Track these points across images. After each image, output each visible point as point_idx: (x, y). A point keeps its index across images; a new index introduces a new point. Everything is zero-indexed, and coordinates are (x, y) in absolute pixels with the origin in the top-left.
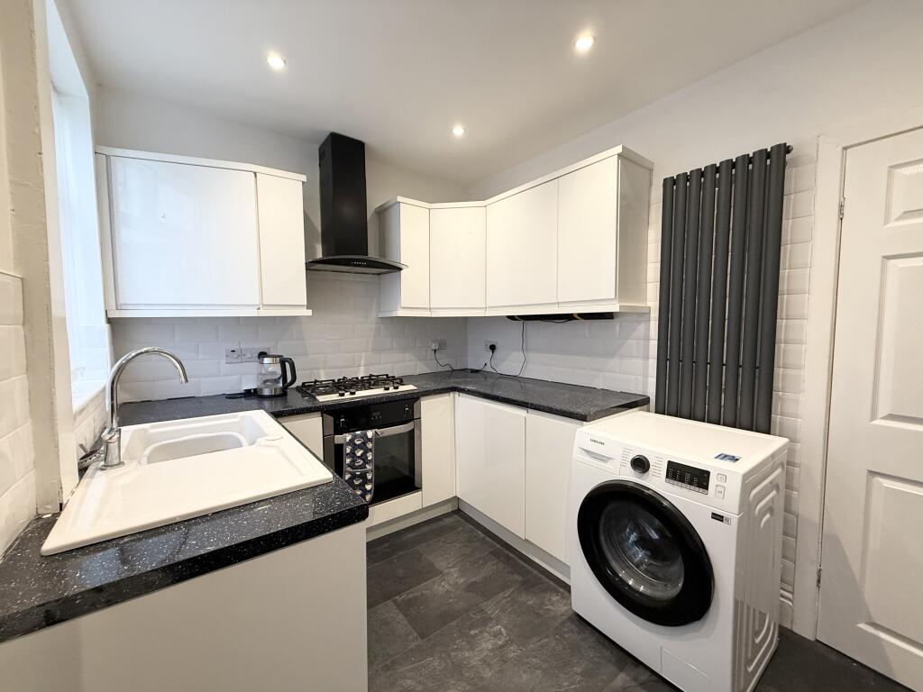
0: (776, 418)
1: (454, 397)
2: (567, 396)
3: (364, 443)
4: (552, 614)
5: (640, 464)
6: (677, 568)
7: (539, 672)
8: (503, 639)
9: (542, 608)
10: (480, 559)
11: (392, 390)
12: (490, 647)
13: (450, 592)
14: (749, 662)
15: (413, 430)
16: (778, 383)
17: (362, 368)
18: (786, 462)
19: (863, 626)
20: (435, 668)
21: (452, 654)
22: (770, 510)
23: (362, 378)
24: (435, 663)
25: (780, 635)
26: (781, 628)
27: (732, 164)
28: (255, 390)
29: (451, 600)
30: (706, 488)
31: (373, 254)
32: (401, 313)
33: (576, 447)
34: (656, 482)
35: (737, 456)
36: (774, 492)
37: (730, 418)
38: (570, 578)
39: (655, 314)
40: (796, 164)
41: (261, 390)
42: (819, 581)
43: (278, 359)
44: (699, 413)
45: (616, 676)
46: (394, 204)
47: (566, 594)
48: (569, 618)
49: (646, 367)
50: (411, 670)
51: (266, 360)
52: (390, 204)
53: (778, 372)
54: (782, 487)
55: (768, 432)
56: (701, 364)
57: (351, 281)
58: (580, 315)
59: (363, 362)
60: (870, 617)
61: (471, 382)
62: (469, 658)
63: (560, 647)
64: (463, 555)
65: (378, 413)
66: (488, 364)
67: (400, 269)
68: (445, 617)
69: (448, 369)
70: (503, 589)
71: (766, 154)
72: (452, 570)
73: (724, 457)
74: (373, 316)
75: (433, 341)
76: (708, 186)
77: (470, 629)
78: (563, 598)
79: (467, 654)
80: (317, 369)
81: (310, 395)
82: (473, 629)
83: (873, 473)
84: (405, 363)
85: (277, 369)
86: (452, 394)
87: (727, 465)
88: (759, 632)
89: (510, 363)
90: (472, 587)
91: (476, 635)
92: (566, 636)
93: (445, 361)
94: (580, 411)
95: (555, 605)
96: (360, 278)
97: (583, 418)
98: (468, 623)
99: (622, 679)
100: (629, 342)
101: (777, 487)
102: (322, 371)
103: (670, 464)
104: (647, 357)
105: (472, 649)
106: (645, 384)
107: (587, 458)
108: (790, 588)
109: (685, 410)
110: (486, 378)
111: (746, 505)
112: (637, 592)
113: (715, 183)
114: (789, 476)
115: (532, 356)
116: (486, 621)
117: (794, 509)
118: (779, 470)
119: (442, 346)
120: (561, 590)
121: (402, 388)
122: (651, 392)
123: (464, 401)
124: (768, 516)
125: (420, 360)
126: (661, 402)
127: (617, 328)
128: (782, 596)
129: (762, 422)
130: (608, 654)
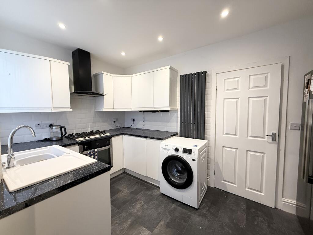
0: (206, 136)
1: (123, 136)
2: (157, 134)
3: (94, 153)
4: (155, 195)
5: (177, 150)
6: (185, 175)
7: (153, 209)
8: (142, 204)
9: (152, 194)
10: (133, 185)
11: (102, 135)
12: (139, 207)
13: (125, 195)
14: (201, 194)
15: (110, 148)
16: (206, 128)
17: (89, 129)
18: (208, 146)
19: (222, 181)
20: (123, 216)
21: (128, 211)
22: (204, 157)
23: (90, 132)
24: (124, 214)
25: (207, 188)
26: (207, 186)
27: (195, 74)
28: (48, 138)
29: (126, 197)
30: (191, 153)
31: (93, 90)
32: (104, 110)
33: (161, 148)
34: (181, 154)
35: (197, 145)
36: (205, 153)
37: (196, 137)
38: (160, 185)
39: (179, 111)
40: (208, 76)
41: (52, 138)
42: (215, 173)
43: (59, 127)
44: (190, 136)
45: (172, 205)
46: (101, 74)
47: (159, 189)
48: (160, 195)
49: (177, 125)
50: (117, 218)
51: (54, 127)
52: (99, 74)
53: (206, 125)
54: (207, 152)
55: (204, 140)
56: (190, 123)
57: (85, 99)
58: (160, 111)
59: (90, 127)
60: (224, 179)
61: (128, 131)
62: (133, 211)
63: (158, 202)
64: (128, 184)
65: (98, 143)
66: (132, 126)
67: (104, 95)
68: (125, 202)
69: (119, 127)
70: (141, 191)
71: (202, 73)
72: (125, 189)
73: (195, 146)
74: (93, 110)
75: (114, 119)
76: (190, 78)
77: (133, 204)
78: (158, 190)
79: (133, 210)
80: (73, 129)
81: (73, 139)
82: (134, 203)
83: (223, 147)
84: (105, 126)
85: (59, 130)
86: (122, 135)
87: (195, 147)
88: (203, 186)
89: (139, 125)
90: (132, 193)
91: (134, 205)
92: (159, 199)
93: (118, 125)
94: (161, 138)
95: (156, 192)
96: (88, 98)
97: (162, 139)
98: (132, 202)
99: (174, 206)
100: (173, 118)
101: (206, 152)
102: (74, 130)
103: (184, 149)
104: (177, 122)
105: (134, 208)
106: (177, 129)
107: (163, 150)
108: (209, 176)
109: (187, 136)
110: (131, 130)
111: (199, 156)
112: (177, 183)
113: (192, 78)
114: (208, 149)
115: (146, 122)
116: (137, 201)
117: (210, 157)
118: (206, 148)
119: (117, 120)
120: (157, 188)
121: (105, 135)
122: (179, 131)
123: (126, 137)
124: (204, 159)
125: (110, 125)
126: (181, 134)
127: (170, 114)
128: (208, 179)
129: (203, 138)
130: (170, 201)
